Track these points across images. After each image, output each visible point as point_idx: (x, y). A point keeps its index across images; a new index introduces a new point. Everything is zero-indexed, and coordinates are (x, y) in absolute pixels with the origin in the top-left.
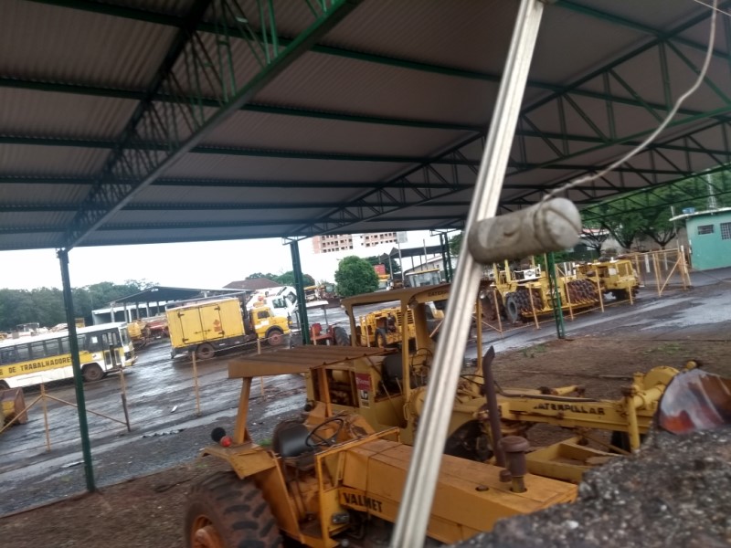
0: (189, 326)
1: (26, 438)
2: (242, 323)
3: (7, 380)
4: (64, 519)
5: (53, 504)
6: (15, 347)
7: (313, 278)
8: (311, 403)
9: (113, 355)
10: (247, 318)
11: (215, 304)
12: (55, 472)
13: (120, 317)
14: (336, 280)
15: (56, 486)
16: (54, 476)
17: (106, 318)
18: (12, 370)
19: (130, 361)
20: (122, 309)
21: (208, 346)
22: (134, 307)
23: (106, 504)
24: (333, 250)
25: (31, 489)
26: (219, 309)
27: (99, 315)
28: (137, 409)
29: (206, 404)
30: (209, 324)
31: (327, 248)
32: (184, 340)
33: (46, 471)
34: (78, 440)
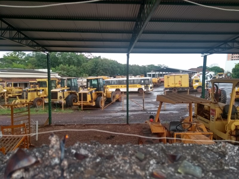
0: (171, 81)
1: (120, 105)
2: (189, 83)
3: (120, 89)
4: (119, 129)
5: (118, 124)
6: (123, 80)
7: (224, 69)
9: (147, 87)
10: (191, 81)
11: (180, 75)
12: (122, 116)
13: (154, 76)
14: (232, 72)
15: (121, 120)
16: (121, 117)
17: (150, 75)
18: (121, 87)
19: (151, 89)
20: (154, 73)
21: (176, 89)
22: (158, 73)
23: (129, 129)
24: (236, 60)
25: (115, 119)
26: (181, 77)
27: (148, 74)
28: (148, 104)
29: (168, 107)
30: (177, 82)
31: (233, 59)
32: (168, 86)
33: (120, 115)
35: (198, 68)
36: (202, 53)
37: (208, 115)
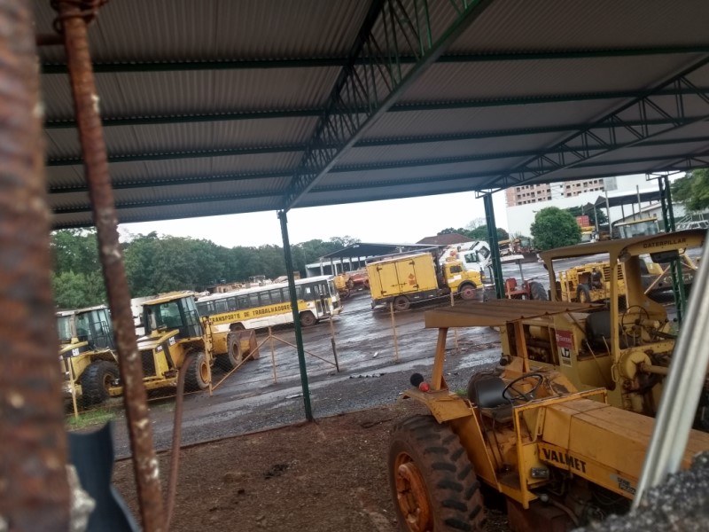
0: (387, 280)
1: (258, 372)
2: (435, 277)
3: (243, 322)
4: (289, 441)
5: (280, 428)
6: (248, 295)
7: (507, 231)
8: (506, 358)
9: (323, 304)
10: (440, 272)
11: (410, 259)
12: (281, 402)
13: (328, 270)
14: (532, 234)
15: (282, 413)
16: (280, 405)
17: (316, 272)
18: (247, 315)
19: (337, 309)
20: (329, 263)
21: (404, 298)
22: (339, 261)
23: (322, 433)
24: (529, 202)
25: (264, 414)
26: (413, 263)
27: (311, 269)
28: (344, 353)
29: (404, 352)
30: (404, 278)
31: (522, 200)
32: (382, 292)
33: (274, 400)
34: (298, 376)
35: (439, 234)
36: (477, 188)
37: (543, 352)
